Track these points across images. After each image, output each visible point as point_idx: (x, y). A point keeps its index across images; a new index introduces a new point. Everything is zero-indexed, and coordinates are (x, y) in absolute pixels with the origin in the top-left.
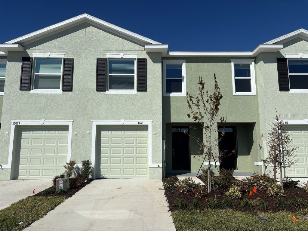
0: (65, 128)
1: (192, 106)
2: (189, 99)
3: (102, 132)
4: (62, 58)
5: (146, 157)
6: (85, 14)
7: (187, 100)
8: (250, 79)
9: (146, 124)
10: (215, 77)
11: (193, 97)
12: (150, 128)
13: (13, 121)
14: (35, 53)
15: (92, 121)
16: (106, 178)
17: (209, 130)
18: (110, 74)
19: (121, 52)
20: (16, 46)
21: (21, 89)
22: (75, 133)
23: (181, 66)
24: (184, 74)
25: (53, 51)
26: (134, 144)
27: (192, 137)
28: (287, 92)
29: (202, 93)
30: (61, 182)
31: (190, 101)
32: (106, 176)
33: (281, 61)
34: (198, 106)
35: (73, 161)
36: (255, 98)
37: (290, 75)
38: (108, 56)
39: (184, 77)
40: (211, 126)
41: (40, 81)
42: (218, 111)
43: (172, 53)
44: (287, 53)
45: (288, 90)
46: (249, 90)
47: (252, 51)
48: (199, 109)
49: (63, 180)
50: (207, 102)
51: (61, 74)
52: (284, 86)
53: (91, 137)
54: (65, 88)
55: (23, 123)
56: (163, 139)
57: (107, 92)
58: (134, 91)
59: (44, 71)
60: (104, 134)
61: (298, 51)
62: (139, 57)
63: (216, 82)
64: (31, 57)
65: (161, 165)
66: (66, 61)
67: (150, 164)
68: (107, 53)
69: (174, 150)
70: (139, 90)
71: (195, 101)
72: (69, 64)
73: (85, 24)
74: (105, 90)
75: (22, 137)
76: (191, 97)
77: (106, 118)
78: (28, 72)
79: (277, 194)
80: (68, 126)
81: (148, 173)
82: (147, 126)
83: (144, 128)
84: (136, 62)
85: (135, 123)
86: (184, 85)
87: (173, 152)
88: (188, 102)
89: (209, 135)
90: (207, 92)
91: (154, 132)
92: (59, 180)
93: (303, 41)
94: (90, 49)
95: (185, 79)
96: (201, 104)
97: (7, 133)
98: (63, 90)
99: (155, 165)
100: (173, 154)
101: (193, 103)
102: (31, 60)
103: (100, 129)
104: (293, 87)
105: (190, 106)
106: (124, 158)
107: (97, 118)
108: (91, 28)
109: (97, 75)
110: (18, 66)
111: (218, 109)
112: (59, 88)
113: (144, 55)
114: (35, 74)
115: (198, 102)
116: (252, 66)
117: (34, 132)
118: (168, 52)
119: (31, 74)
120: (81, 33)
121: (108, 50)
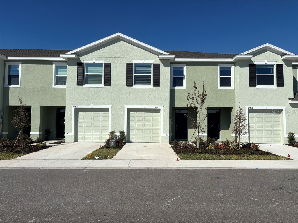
0: (107, 110)
1: (190, 99)
2: (188, 95)
3: (130, 113)
4: (103, 63)
5: (159, 129)
6: (119, 33)
7: (186, 96)
8: (231, 78)
9: (159, 108)
10: (203, 83)
11: (190, 94)
12: (161, 111)
13: (73, 105)
14: (85, 60)
15: (124, 106)
16: (133, 142)
17: (199, 113)
18: (135, 75)
19: (143, 59)
20: (74, 56)
21: (78, 84)
22: (114, 113)
23: (183, 68)
24: (185, 73)
25: (97, 58)
26: (151, 121)
27: (189, 118)
28: (254, 88)
29: (196, 92)
30: (113, 142)
31: (188, 96)
32: (133, 141)
33: (251, 66)
34: (193, 100)
35: (113, 131)
36: (234, 90)
37: (257, 76)
38: (134, 62)
39: (185, 76)
40: (200, 111)
41: (89, 79)
42: (204, 103)
43: (177, 60)
44: (256, 60)
45: (255, 86)
46: (229, 85)
47: (232, 58)
48: (193, 101)
49: (114, 141)
50: (198, 97)
51: (103, 74)
52: (252, 84)
53: (124, 116)
54: (106, 84)
55: (80, 106)
56: (170, 118)
57: (134, 87)
58: (151, 86)
59: (91, 72)
60: (131, 114)
61: (263, 59)
62: (155, 63)
63: (204, 86)
64: (83, 62)
65: (169, 135)
66: (106, 65)
67: (162, 134)
68: (133, 60)
69: (176, 125)
70: (154, 85)
71: (191, 96)
72: (108, 67)
73: (118, 39)
74: (132, 86)
75: (79, 116)
76: (189, 94)
77: (133, 104)
78: (81, 72)
79: (234, 149)
80: (109, 109)
81: (160, 139)
82: (160, 109)
83: (158, 111)
84: (152, 66)
85: (152, 107)
86: (185, 81)
87: (176, 126)
88: (187, 97)
89: (199, 116)
90: (199, 91)
91: (165, 114)
92: (111, 141)
93: (268, 52)
94: (122, 57)
95: (185, 77)
96: (195, 98)
97: (70, 113)
98: (105, 85)
99: (165, 134)
100: (176, 128)
101: (190, 98)
102: (83, 64)
103: (129, 111)
104: (258, 84)
105: (188, 99)
106: (144, 130)
107: (127, 104)
108: (122, 42)
109: (127, 75)
110: (75, 68)
111: (204, 102)
112: (102, 84)
113: (158, 62)
114: (86, 74)
115: (193, 97)
116: (233, 68)
117: (86, 112)
118: (174, 59)
119: (83, 74)
120: (115, 46)
121: (134, 58)
